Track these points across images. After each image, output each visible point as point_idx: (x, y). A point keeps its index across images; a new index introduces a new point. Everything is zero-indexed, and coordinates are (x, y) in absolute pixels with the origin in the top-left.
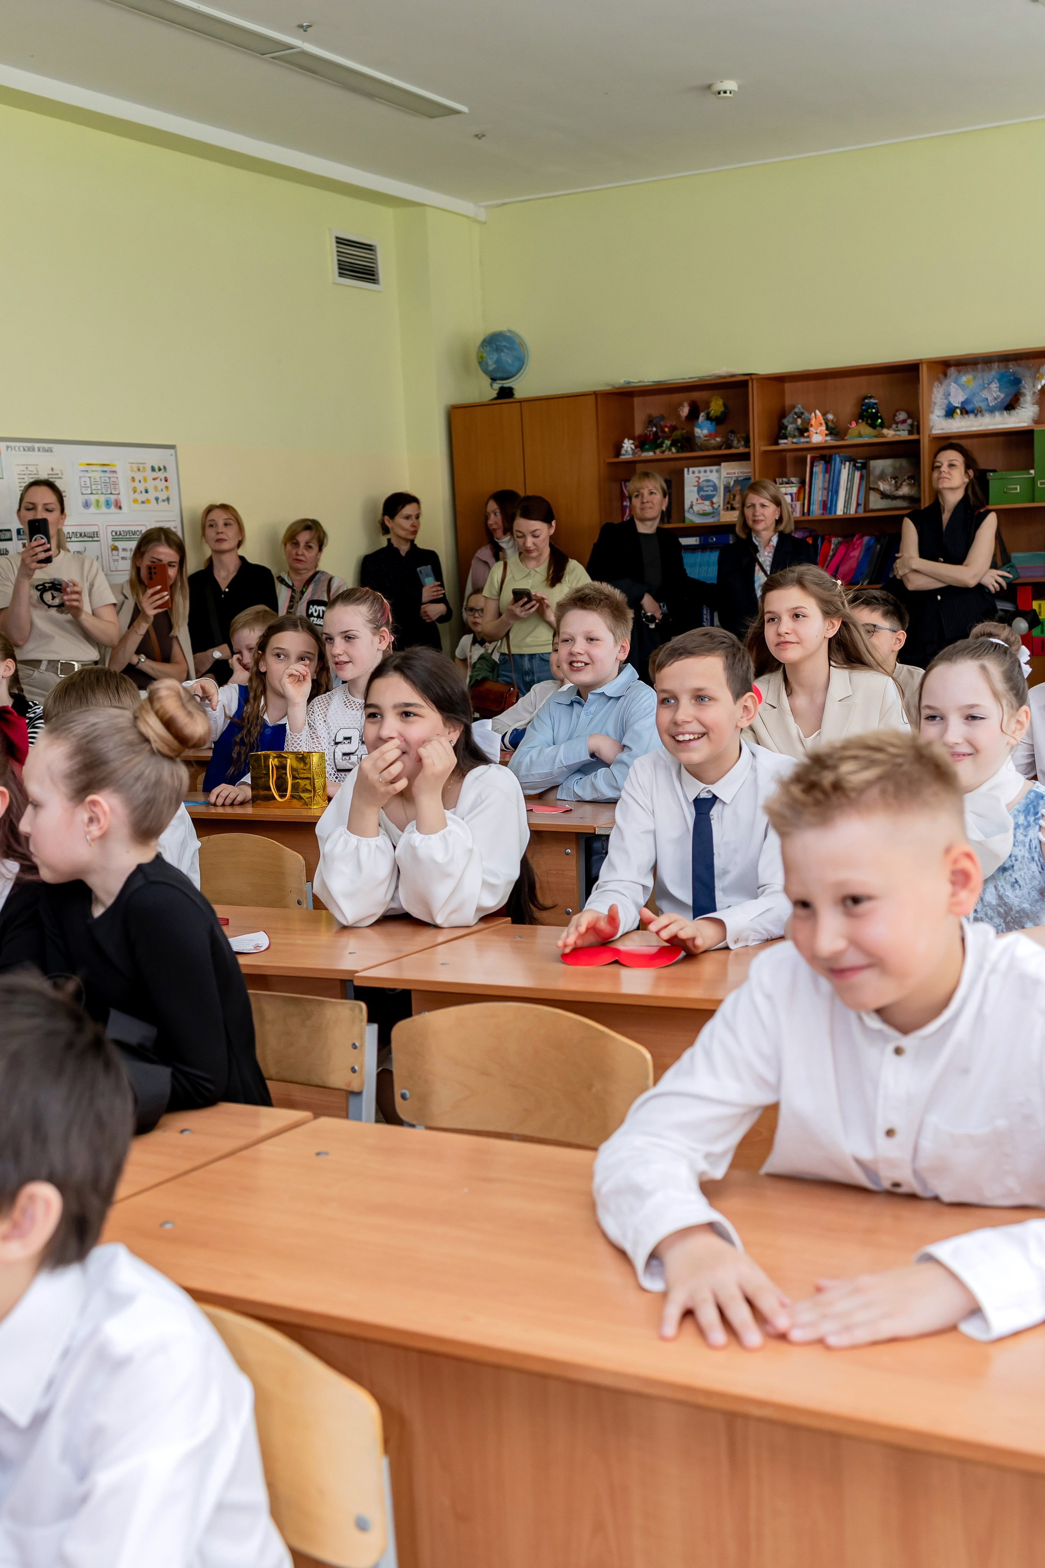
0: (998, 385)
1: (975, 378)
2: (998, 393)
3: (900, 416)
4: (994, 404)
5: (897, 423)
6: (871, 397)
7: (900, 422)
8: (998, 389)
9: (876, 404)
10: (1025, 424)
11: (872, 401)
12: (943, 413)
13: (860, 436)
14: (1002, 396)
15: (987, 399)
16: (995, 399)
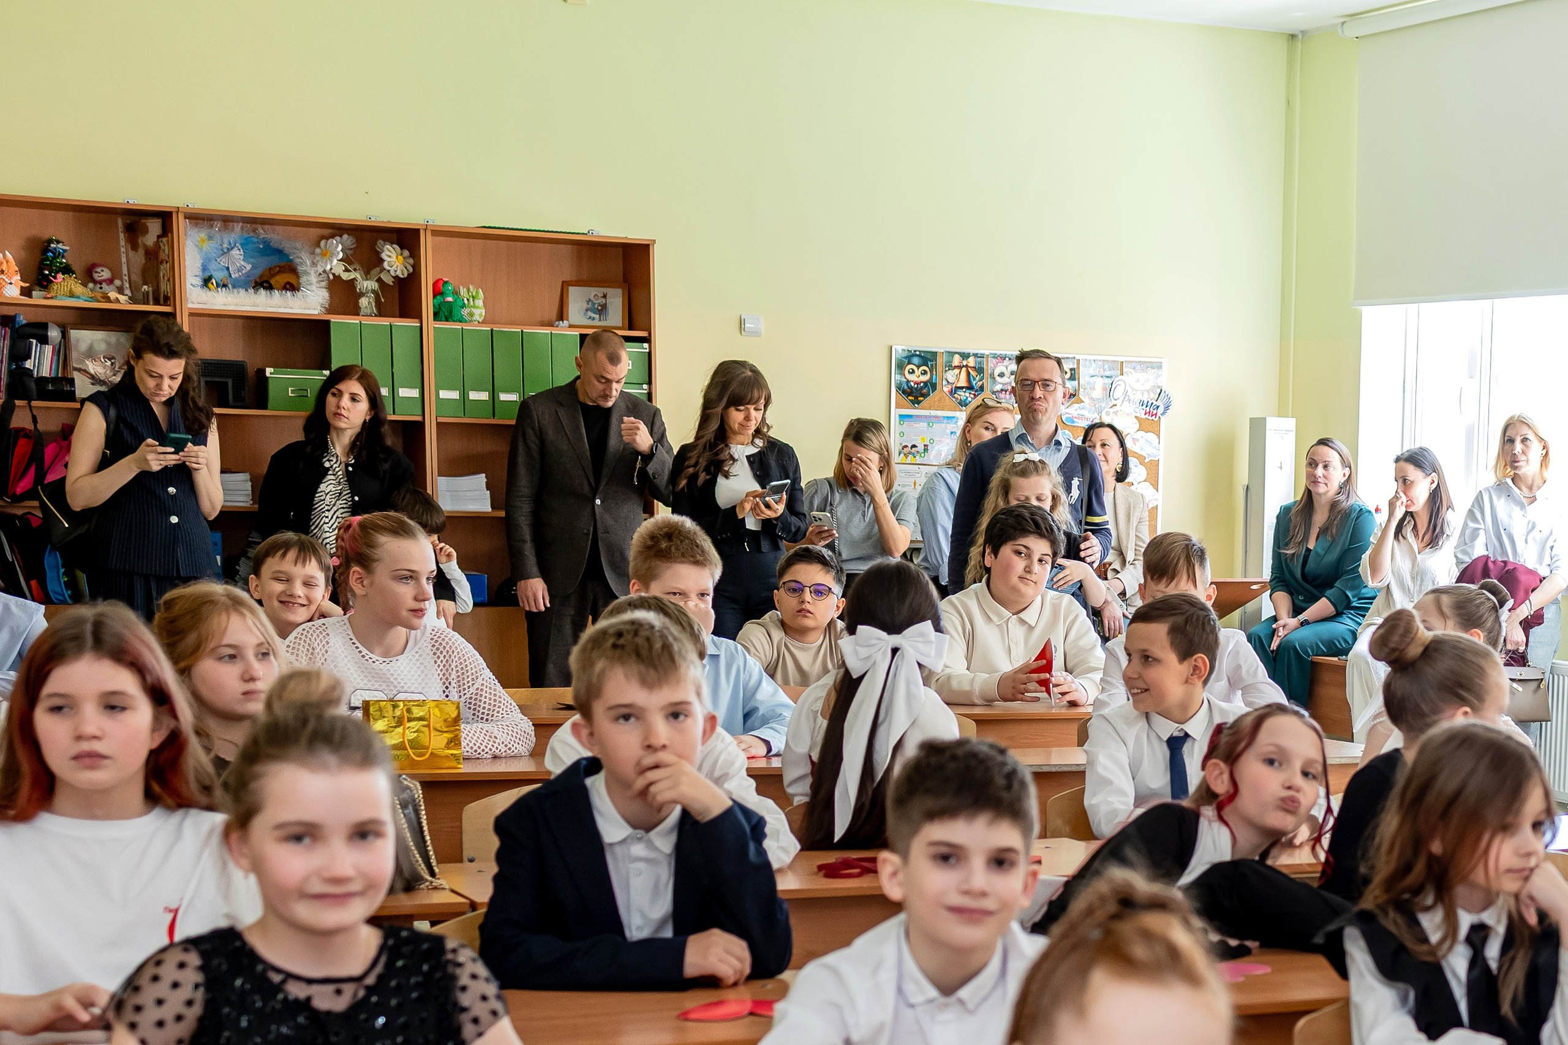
0: (242, 253)
1: (210, 238)
2: (243, 263)
3: (102, 273)
4: (237, 275)
5: (95, 282)
6: (58, 242)
7: (104, 281)
8: (242, 258)
9: (65, 251)
10: (316, 312)
11: (60, 246)
12: (198, 282)
13: (72, 295)
14: (249, 267)
15: (228, 269)
16: (239, 270)
